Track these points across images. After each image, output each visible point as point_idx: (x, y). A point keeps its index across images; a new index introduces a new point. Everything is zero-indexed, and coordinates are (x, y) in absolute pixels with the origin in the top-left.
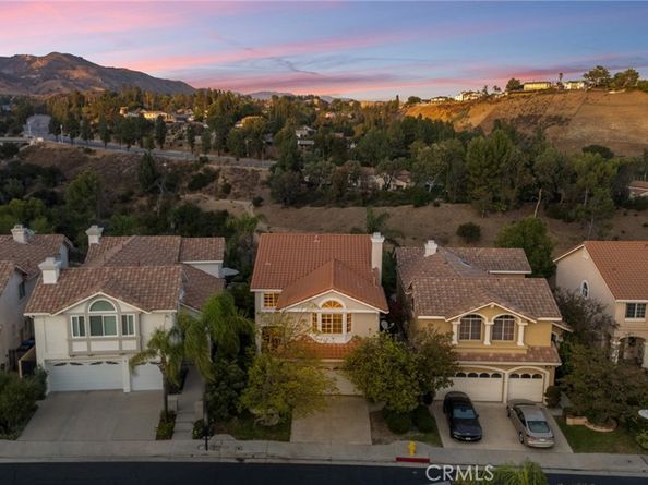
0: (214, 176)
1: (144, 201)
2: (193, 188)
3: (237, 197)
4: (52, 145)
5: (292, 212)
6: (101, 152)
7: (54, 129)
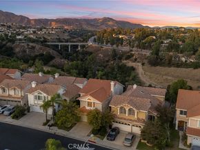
0: (133, 55)
1: (112, 62)
2: (126, 59)
3: (138, 62)
4: (94, 45)
5: (153, 68)
6: (105, 47)
7: (95, 41)
